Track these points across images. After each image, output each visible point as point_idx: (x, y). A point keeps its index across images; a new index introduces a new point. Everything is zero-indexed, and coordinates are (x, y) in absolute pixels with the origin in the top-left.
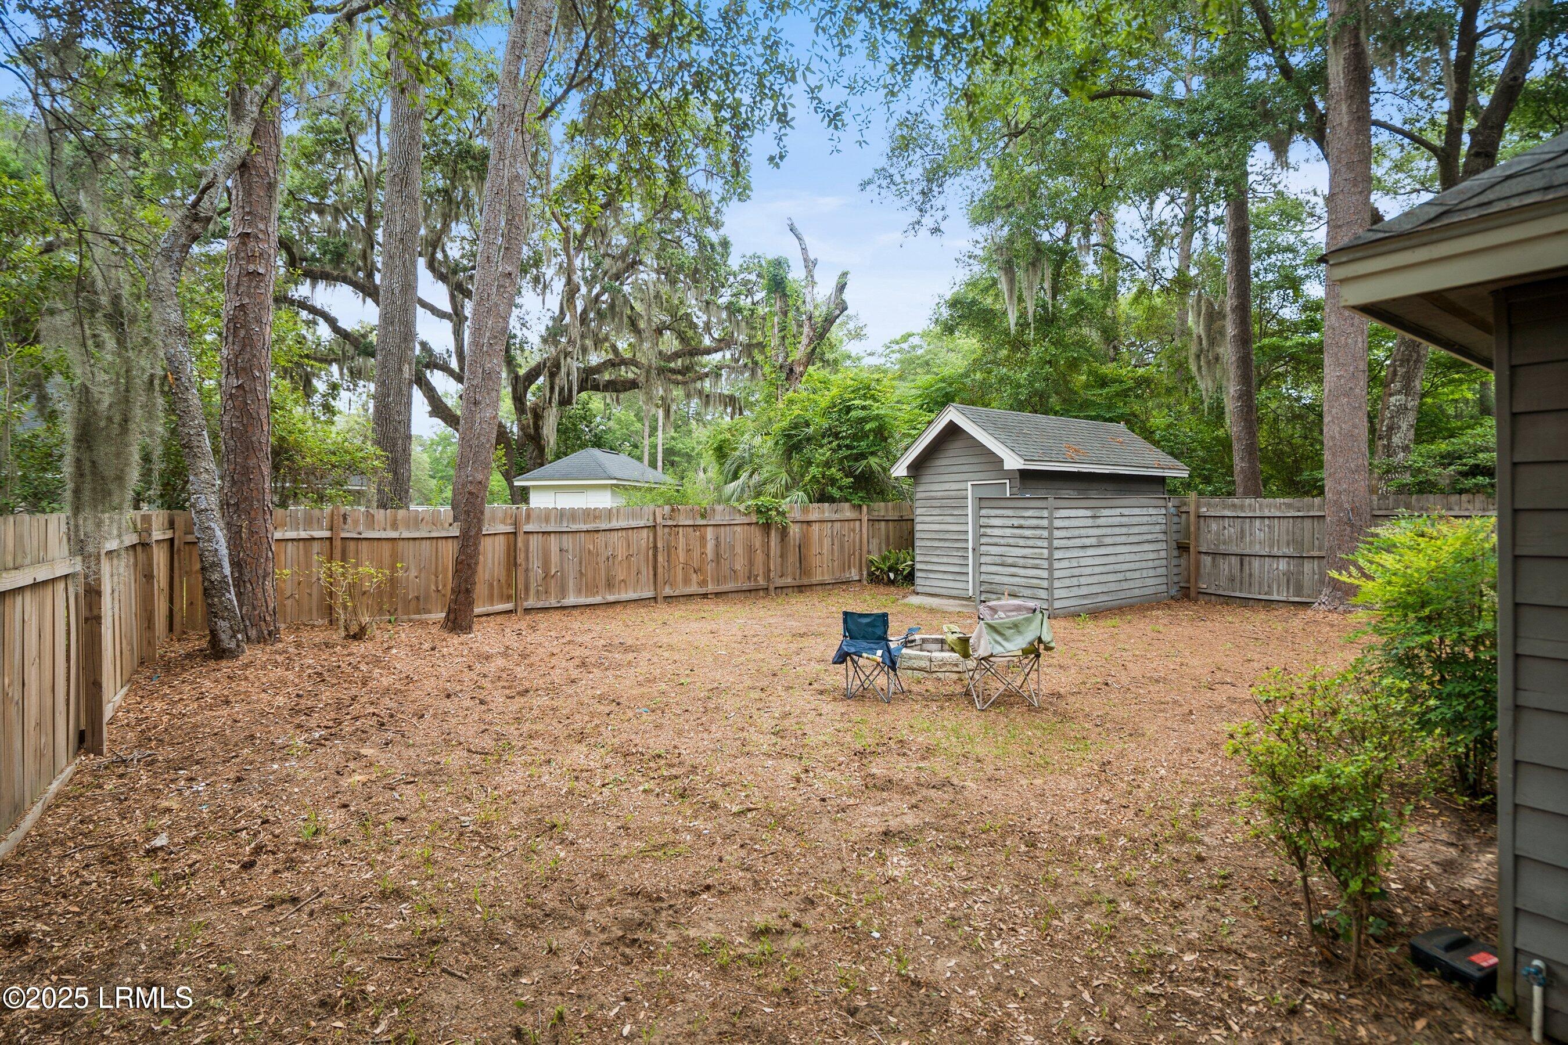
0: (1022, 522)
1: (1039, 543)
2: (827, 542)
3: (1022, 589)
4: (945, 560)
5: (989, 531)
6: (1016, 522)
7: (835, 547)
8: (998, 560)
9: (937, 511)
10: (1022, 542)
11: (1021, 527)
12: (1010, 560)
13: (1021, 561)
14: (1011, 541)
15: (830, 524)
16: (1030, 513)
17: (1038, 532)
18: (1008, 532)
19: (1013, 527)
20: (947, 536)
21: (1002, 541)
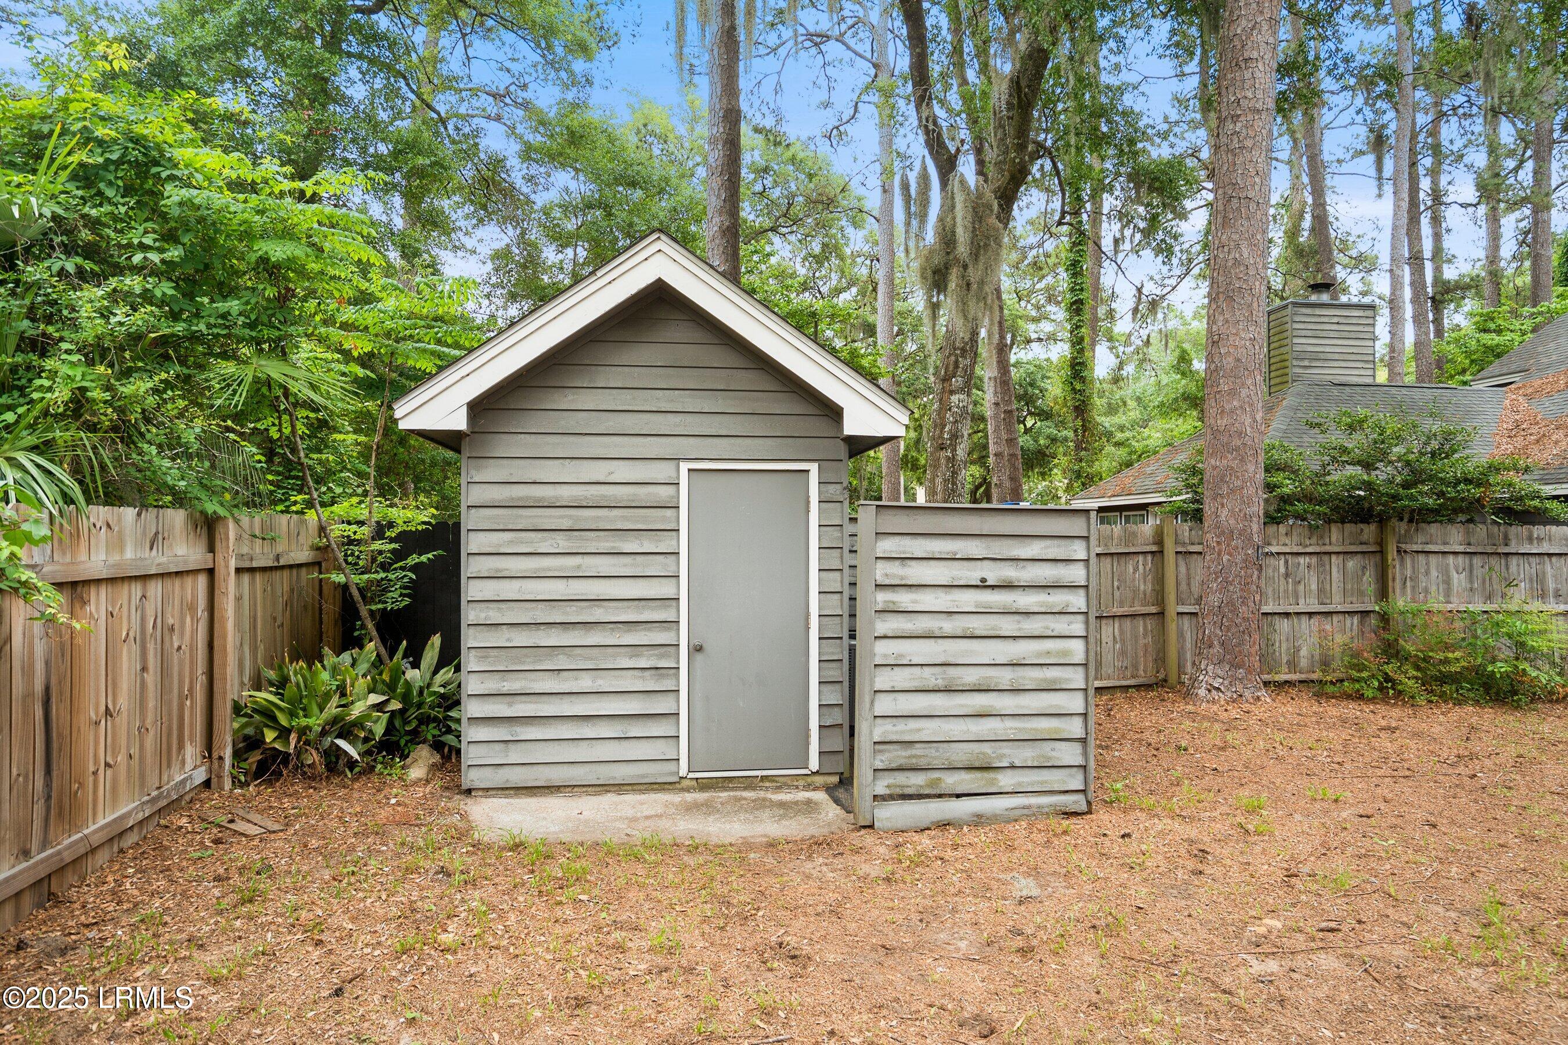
0: (1009, 572)
1: (1060, 625)
2: (127, 661)
3: (1006, 749)
4: (585, 683)
5: (905, 599)
6: (993, 573)
7: (150, 678)
8: (931, 677)
9: (562, 542)
10: (1007, 625)
11: (1008, 586)
12: (970, 677)
13: (1005, 677)
14: (978, 624)
15: (137, 589)
16: (1034, 549)
17: (1058, 599)
18: (968, 600)
19: (983, 585)
20: (598, 614)
21: (948, 626)
